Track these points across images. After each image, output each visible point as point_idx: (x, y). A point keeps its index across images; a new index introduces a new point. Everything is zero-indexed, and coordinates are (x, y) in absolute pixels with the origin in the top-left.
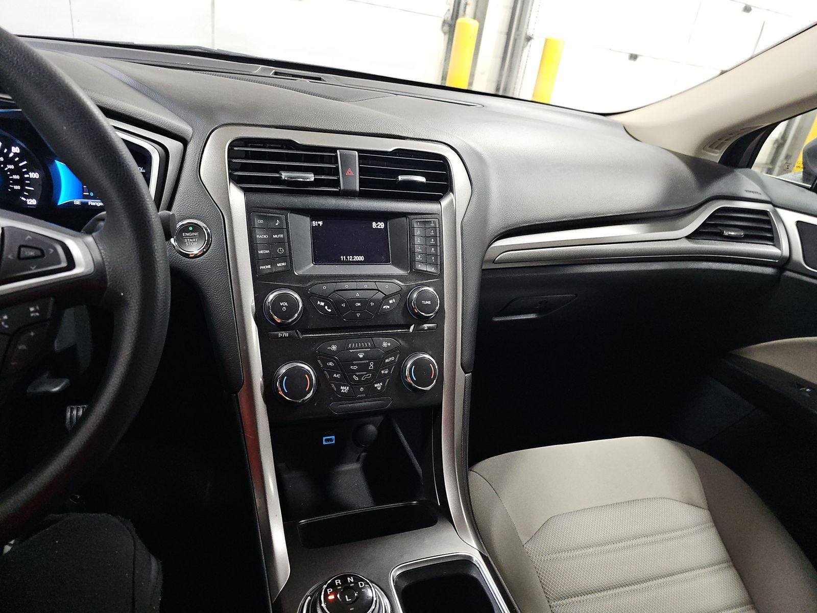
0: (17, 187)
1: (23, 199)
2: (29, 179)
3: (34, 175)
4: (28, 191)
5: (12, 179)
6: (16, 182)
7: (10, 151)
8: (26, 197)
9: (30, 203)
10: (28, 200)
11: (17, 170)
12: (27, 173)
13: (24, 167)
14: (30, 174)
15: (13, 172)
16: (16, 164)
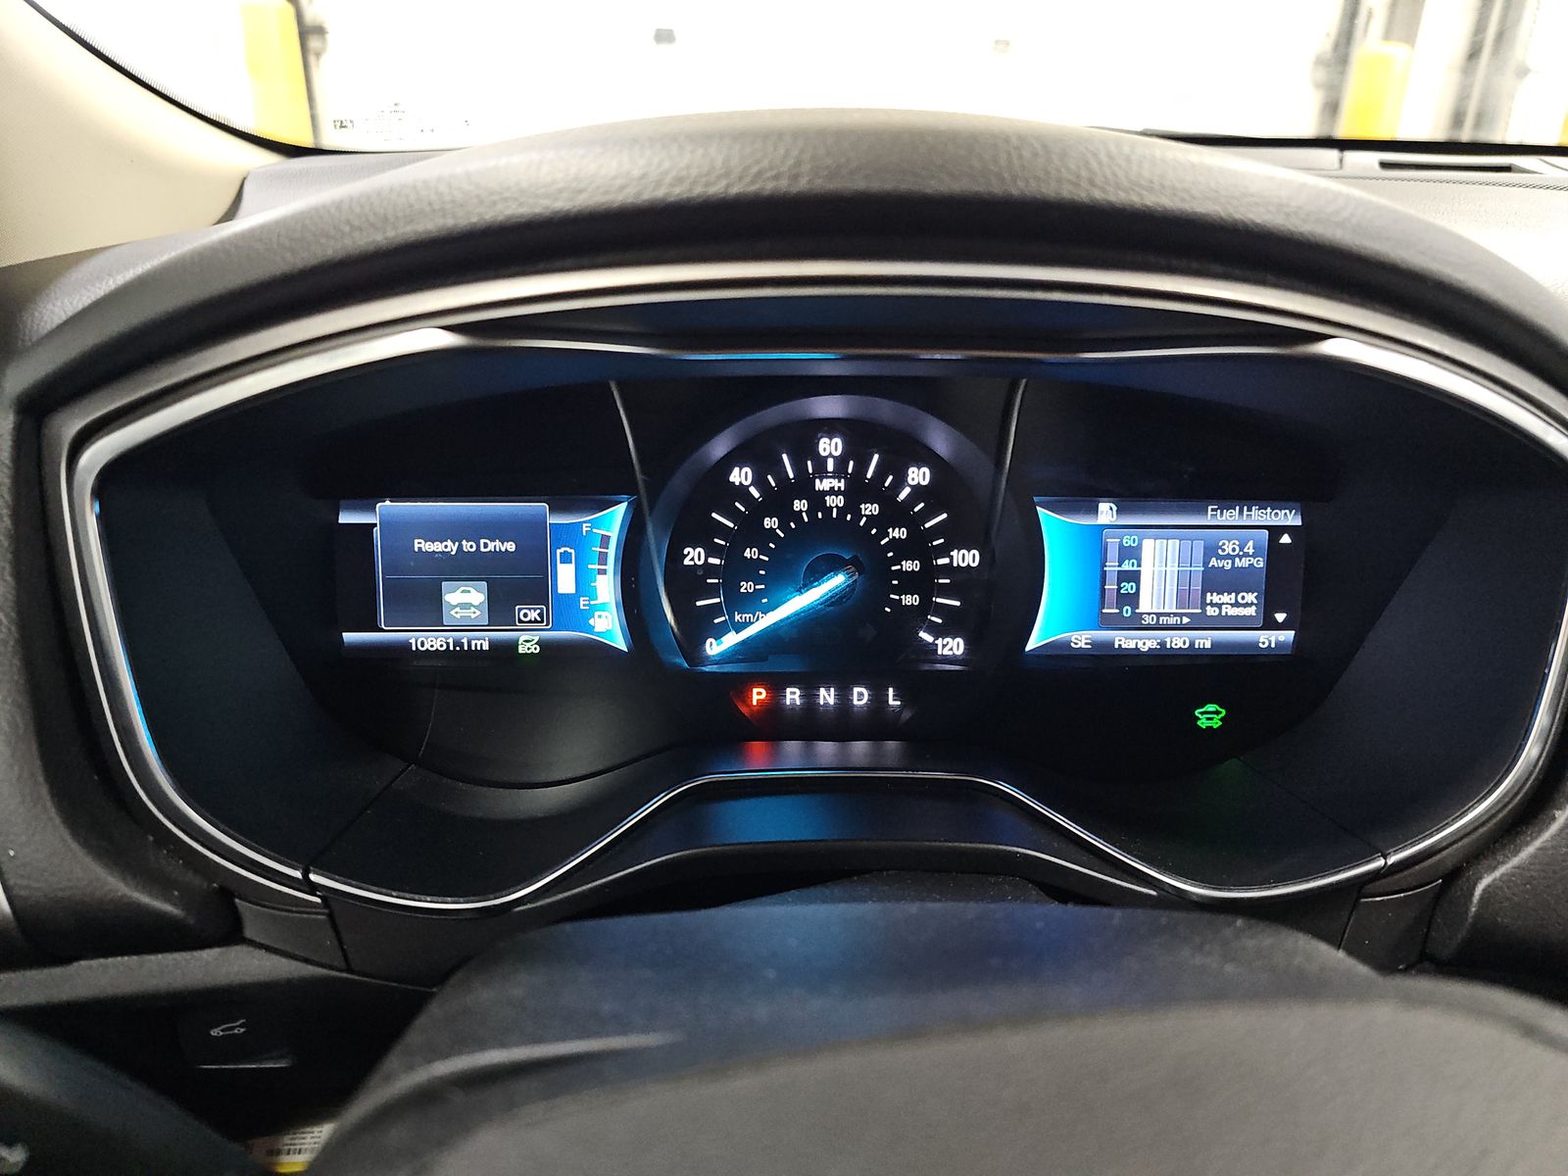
0: (909, 600)
1: (928, 638)
2: (949, 570)
3: (967, 558)
4: (941, 610)
5: (900, 573)
6: (909, 583)
7: (901, 481)
8: (938, 632)
9: (946, 652)
10: (939, 642)
11: (917, 545)
12: (944, 551)
13: (937, 531)
14: (954, 553)
15: (903, 550)
16: (913, 523)
